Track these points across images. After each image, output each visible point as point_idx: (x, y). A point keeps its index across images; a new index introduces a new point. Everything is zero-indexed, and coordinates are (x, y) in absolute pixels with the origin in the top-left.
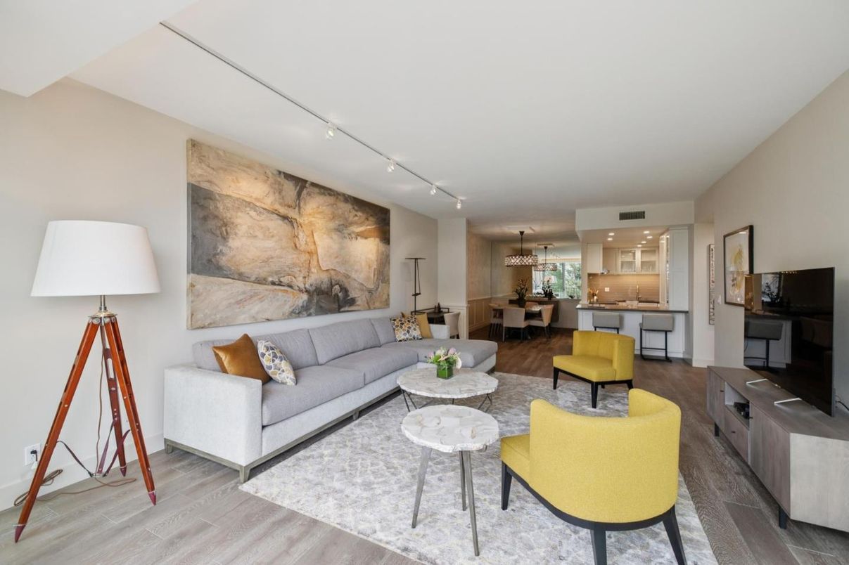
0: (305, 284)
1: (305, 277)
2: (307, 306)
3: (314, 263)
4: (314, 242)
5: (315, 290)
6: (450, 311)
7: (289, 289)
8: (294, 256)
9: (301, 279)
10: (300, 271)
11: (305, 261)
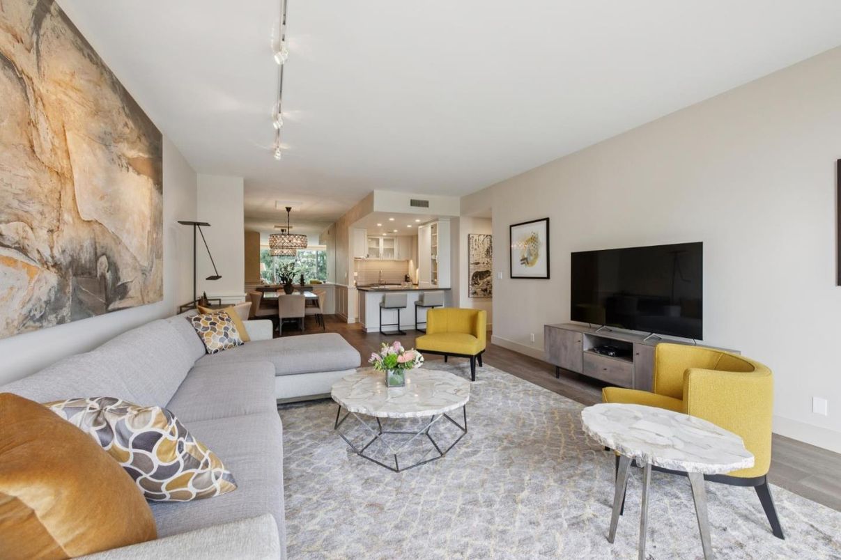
0: (51, 248)
1: (51, 231)
2: (57, 299)
3: (67, 201)
4: (67, 152)
5: (71, 263)
6: (222, 303)
7: (19, 257)
8: (29, 173)
9: (43, 233)
10: (42, 213)
11: (51, 191)
